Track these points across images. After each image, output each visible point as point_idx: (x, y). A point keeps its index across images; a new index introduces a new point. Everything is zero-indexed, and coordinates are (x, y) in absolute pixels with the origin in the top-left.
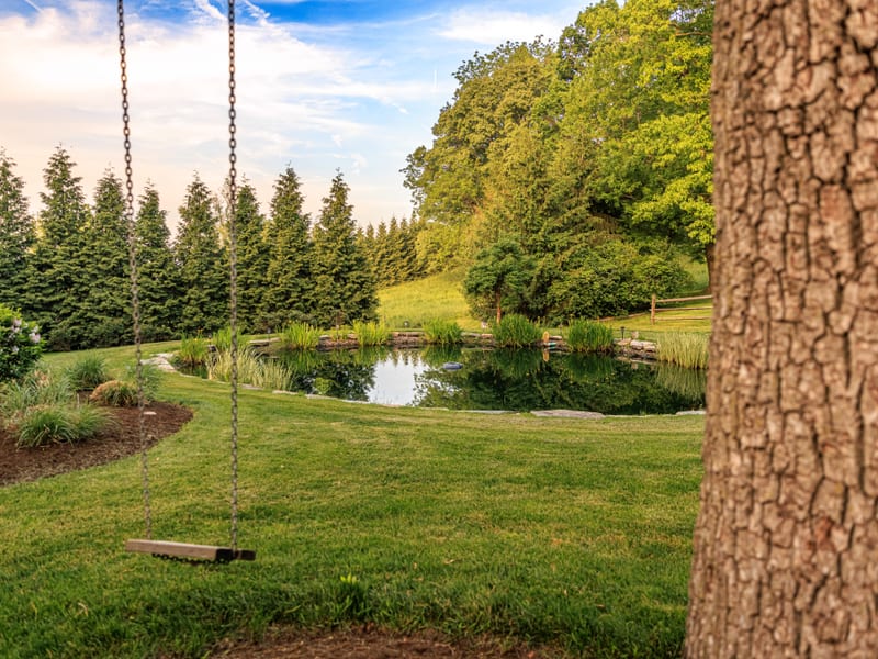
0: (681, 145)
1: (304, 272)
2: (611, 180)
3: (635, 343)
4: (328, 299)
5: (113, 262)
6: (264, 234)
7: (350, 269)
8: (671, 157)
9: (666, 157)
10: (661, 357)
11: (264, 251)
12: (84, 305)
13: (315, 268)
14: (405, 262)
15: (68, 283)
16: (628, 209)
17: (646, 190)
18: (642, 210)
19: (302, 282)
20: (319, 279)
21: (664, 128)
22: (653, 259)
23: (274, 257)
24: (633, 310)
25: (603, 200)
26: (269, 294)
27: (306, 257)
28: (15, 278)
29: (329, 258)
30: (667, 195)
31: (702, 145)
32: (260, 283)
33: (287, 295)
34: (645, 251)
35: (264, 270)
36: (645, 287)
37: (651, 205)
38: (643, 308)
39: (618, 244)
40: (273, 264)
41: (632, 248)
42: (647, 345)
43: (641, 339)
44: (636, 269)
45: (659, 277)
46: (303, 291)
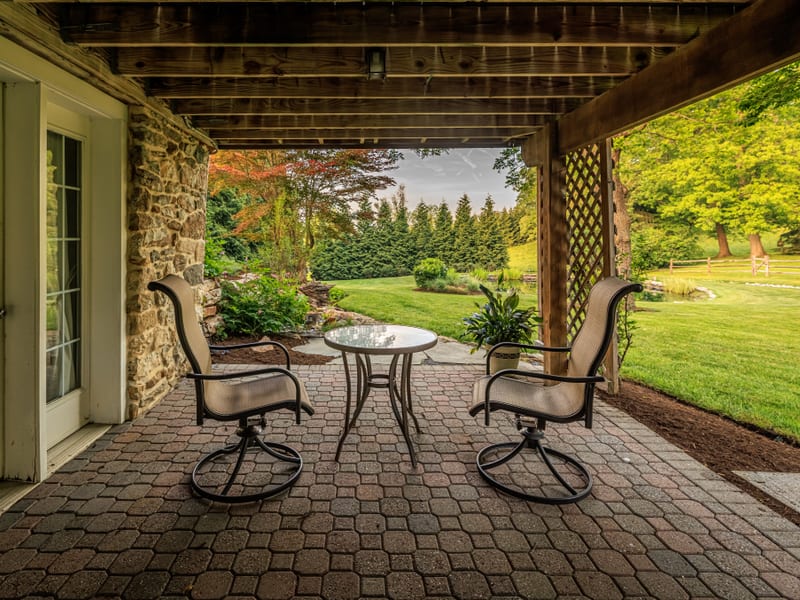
0: (690, 177)
1: (472, 244)
2: (647, 194)
3: (653, 282)
4: (484, 257)
5: (387, 240)
6: (453, 226)
7: (495, 242)
8: (684, 183)
9: (681, 183)
10: (665, 289)
11: (453, 234)
12: (375, 258)
13: (478, 242)
14: (512, 234)
15: (368, 249)
16: (658, 210)
17: (671, 199)
18: (667, 210)
19: (472, 249)
20: (480, 247)
21: (679, 167)
22: (673, 239)
23: (458, 237)
24: (661, 267)
25: (642, 205)
26: (456, 254)
27: (473, 237)
28: (348, 247)
29: (485, 237)
30: (682, 203)
31: (703, 176)
32: (451, 250)
33: (464, 255)
34: (670, 233)
35: (452, 243)
36: (669, 254)
37: (673, 208)
38: (665, 266)
39: (651, 230)
40: (457, 240)
41: (661, 233)
42: (660, 283)
43: (657, 281)
44: (663, 244)
45: (678, 249)
46: (472, 253)
